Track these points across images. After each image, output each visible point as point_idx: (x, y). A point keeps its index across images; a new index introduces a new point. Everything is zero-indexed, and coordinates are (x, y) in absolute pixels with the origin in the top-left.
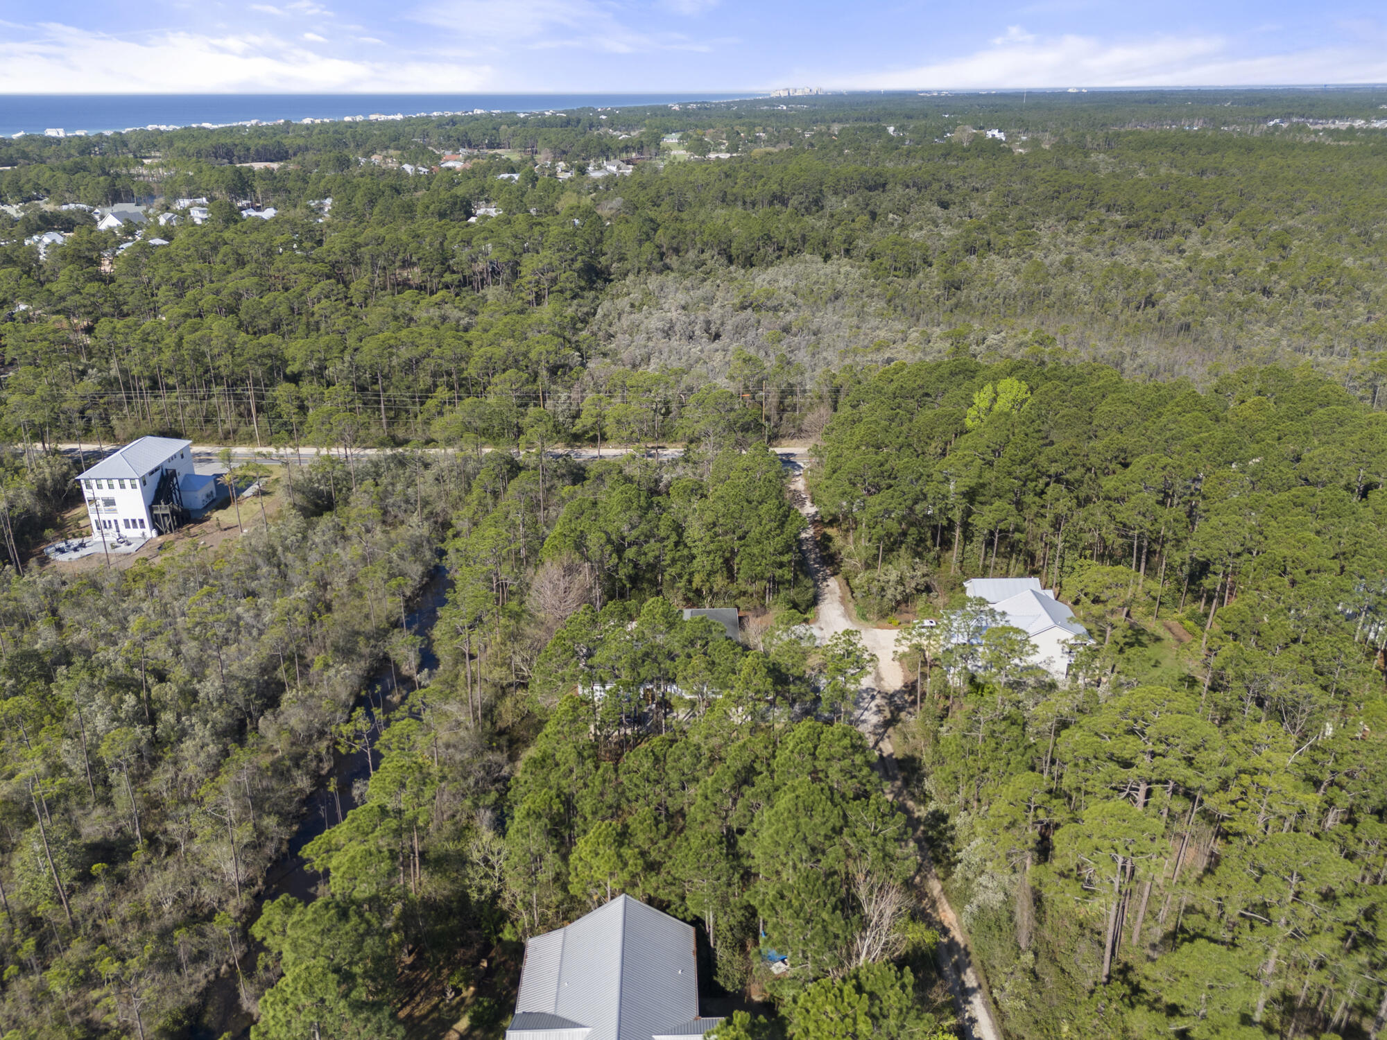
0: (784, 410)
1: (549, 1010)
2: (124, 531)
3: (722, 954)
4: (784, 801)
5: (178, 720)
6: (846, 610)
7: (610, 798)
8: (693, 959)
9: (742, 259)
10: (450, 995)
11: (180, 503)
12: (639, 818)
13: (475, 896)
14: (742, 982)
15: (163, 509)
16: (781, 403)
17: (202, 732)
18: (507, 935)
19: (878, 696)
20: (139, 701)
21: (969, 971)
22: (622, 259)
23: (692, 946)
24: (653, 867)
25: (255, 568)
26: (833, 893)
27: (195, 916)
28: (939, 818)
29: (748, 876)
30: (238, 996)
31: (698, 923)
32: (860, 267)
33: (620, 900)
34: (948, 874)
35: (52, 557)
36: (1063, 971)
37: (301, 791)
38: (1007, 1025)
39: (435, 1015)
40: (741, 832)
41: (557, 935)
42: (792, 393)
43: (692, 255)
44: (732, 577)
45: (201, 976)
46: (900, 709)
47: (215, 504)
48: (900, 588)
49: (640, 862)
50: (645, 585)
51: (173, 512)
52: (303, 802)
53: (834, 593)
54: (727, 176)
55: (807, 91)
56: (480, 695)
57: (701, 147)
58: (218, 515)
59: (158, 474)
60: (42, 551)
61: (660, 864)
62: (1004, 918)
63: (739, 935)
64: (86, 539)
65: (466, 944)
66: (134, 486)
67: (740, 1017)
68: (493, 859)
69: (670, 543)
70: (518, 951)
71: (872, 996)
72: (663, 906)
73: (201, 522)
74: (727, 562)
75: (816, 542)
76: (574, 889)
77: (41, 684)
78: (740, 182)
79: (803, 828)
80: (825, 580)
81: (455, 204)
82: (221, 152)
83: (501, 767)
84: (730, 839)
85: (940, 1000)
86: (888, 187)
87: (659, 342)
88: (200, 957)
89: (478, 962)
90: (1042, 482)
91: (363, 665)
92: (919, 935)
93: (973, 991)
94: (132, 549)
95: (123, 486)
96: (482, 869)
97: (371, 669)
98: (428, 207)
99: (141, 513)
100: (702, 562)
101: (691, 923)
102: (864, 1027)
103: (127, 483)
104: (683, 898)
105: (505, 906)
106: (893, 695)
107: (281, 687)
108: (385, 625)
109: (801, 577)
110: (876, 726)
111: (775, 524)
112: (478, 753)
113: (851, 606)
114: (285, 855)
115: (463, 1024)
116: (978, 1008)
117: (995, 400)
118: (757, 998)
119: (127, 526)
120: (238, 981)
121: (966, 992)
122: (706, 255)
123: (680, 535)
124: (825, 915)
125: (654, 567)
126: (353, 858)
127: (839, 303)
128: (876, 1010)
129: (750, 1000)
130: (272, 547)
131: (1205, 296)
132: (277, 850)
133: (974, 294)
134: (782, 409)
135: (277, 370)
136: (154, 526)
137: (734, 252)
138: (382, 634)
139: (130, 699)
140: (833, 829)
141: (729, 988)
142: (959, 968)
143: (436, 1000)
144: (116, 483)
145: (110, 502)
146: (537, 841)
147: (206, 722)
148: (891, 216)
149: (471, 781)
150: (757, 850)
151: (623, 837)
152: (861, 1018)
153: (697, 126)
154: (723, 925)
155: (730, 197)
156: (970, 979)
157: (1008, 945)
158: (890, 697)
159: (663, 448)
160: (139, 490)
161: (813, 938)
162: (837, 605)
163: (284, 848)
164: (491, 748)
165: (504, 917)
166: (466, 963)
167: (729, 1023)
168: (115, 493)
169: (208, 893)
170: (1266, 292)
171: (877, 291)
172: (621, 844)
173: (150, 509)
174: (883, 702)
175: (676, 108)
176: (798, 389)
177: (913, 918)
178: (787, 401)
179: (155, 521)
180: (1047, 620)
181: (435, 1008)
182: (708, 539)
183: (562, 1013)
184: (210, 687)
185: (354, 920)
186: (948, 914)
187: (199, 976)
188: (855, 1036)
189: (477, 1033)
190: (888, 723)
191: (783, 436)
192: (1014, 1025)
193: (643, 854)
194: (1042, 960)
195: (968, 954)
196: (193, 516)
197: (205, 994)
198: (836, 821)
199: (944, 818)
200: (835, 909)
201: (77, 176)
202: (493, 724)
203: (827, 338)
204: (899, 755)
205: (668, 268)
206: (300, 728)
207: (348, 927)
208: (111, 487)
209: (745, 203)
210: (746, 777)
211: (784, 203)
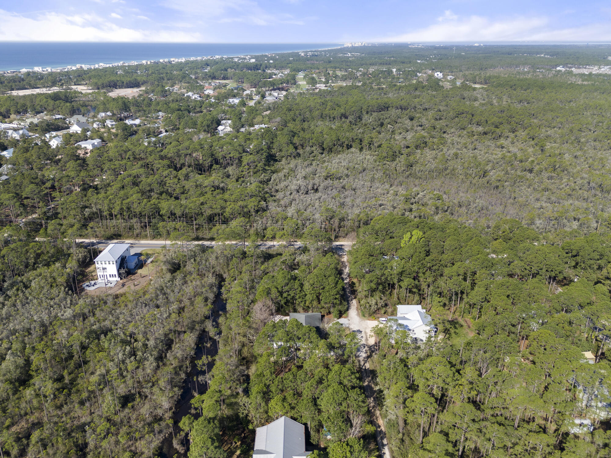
0: (341, 227)
1: (264, 449)
2: (109, 278)
3: (312, 433)
4: (330, 390)
5: (143, 355)
6: (358, 312)
7: (280, 387)
8: (304, 435)
9: (328, 149)
10: (234, 444)
11: (127, 267)
12: (289, 394)
13: (241, 416)
14: (318, 441)
15: (122, 271)
16: (340, 224)
17: (151, 359)
18: (250, 427)
19: (366, 347)
20: (131, 348)
21: (385, 439)
22: (281, 150)
23: (304, 431)
24: (293, 408)
25: (157, 296)
26: (343, 418)
27: (156, 419)
28: (381, 391)
29: (320, 411)
30: (172, 443)
31: (305, 424)
32: (374, 156)
33: (283, 417)
34: (382, 409)
35: (86, 288)
36: (411, 439)
37: (183, 378)
38: (394, 455)
39: (229, 450)
40: (318, 398)
41: (265, 428)
42: (344, 220)
43: (308, 149)
44: (319, 301)
45: (161, 437)
46: (373, 352)
47: (138, 266)
48: (376, 306)
49: (289, 407)
50: (290, 304)
51: (126, 272)
52: (184, 382)
53: (354, 306)
54: (323, 104)
55: (360, 44)
56: (236, 346)
57: (313, 82)
58: (140, 271)
59: (120, 259)
60: (81, 286)
61: (295, 407)
62: (395, 422)
63: (317, 427)
64: (96, 281)
65: (238, 429)
66: (113, 264)
67: (316, 452)
68: (246, 404)
69: (298, 291)
70: (253, 432)
71: (351, 447)
72: (295, 419)
73: (134, 274)
74: (318, 297)
75: (350, 285)
76: (270, 414)
77: (96, 341)
78: (328, 107)
79: (335, 398)
80: (352, 300)
81: (213, 121)
82: (112, 84)
83: (244, 371)
84: (315, 401)
85: (372, 447)
86: (389, 109)
87: (295, 195)
88: (160, 432)
89: (241, 435)
90: (425, 269)
91: (197, 333)
92: (370, 428)
93: (386, 445)
94: (112, 285)
95: (109, 264)
96: (243, 407)
97: (200, 334)
98: (202, 123)
99: (115, 272)
100: (309, 297)
101: (304, 424)
102: (348, 455)
103: (111, 262)
104: (301, 417)
105: (250, 419)
106: (371, 346)
107: (172, 341)
108: (203, 318)
109: (343, 301)
110: (364, 358)
111: (333, 285)
112: (237, 367)
113: (360, 311)
114: (180, 400)
115: (238, 452)
116: (386, 450)
117: (411, 238)
118: (322, 446)
119: (110, 277)
120: (172, 438)
121: (383, 445)
122: (314, 148)
123: (302, 288)
124: (340, 424)
125: (293, 298)
126: (209, 406)
127: (364, 173)
128: (352, 450)
129: (320, 447)
130: (162, 287)
131: (507, 173)
132: (178, 398)
133: (418, 169)
134: (340, 227)
135: (157, 213)
136: (119, 277)
137: (324, 146)
138: (202, 322)
139: (128, 348)
140: (344, 398)
141: (314, 443)
142: (382, 439)
143: (229, 445)
144: (107, 262)
145: (104, 269)
146: (259, 400)
147: (152, 355)
148: (389, 126)
149: (235, 376)
150: (323, 404)
151: (284, 399)
152: (348, 452)
153: (311, 68)
154: (312, 426)
155: (324, 115)
156: (385, 442)
157: (396, 431)
158: (370, 347)
159: (296, 241)
160: (115, 265)
161: (337, 430)
162: (355, 310)
163: (179, 397)
164: (241, 365)
165: (249, 422)
166: (237, 435)
167: (313, 453)
168: (107, 266)
169: (160, 412)
170: (531, 171)
171: (380, 168)
172: (284, 402)
173: (118, 271)
174: (368, 349)
175: (303, 54)
176: (345, 219)
177: (368, 423)
178: (342, 224)
179: (120, 275)
180: (421, 322)
181: (229, 448)
182: (311, 289)
183: (268, 450)
184: (151, 343)
185: (212, 424)
186: (381, 422)
187: (160, 437)
188: (346, 457)
189: (242, 456)
190: (368, 357)
191: (340, 237)
192: (395, 454)
193: (290, 404)
194: (406, 436)
195: (385, 434)
196: (131, 272)
197: (163, 443)
198: (345, 396)
199: (382, 391)
200: (343, 422)
201: (57, 102)
202: (241, 356)
203: (358, 192)
204: (371, 369)
205: (299, 155)
206: (180, 357)
207: (211, 426)
208: (105, 264)
209: (330, 117)
210: (320, 381)
211: (346, 118)
